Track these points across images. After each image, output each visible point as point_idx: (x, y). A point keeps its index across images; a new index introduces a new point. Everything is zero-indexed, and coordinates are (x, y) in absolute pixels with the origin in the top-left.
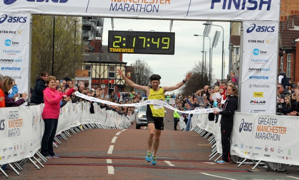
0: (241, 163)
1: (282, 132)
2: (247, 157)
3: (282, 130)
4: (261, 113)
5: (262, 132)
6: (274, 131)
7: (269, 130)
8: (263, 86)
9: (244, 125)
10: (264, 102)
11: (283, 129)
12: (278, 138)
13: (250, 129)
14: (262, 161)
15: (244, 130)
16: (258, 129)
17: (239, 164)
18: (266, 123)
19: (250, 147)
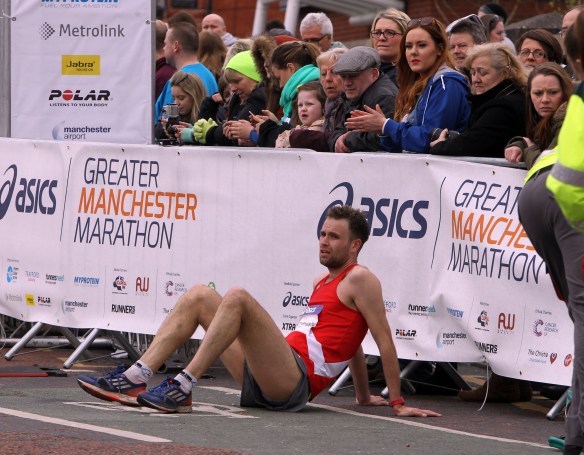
0: (20, 342)
1: (182, 212)
2: (40, 317)
3: (179, 206)
4: (92, 143)
5: (100, 214)
6: (150, 210)
7: (128, 208)
8: (99, 31)
9: (19, 188)
10: (106, 95)
11: (183, 201)
12: (166, 237)
13: (47, 203)
14: (102, 333)
15: (20, 208)
16: (86, 203)
17: (10, 346)
18: (114, 178)
19: (53, 277)
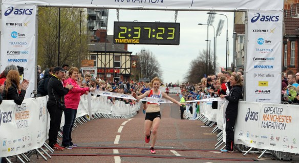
0: (247, 152)
1: (288, 121)
2: (253, 146)
3: (287, 119)
4: (266, 103)
5: (268, 121)
6: (280, 120)
7: (275, 119)
8: (268, 75)
9: (251, 114)
10: (269, 91)
11: (288, 118)
12: (284, 127)
13: (256, 118)
14: (268, 150)
15: (250, 119)
16: (264, 118)
17: (244, 153)
18: (271, 112)
19: (256, 136)
